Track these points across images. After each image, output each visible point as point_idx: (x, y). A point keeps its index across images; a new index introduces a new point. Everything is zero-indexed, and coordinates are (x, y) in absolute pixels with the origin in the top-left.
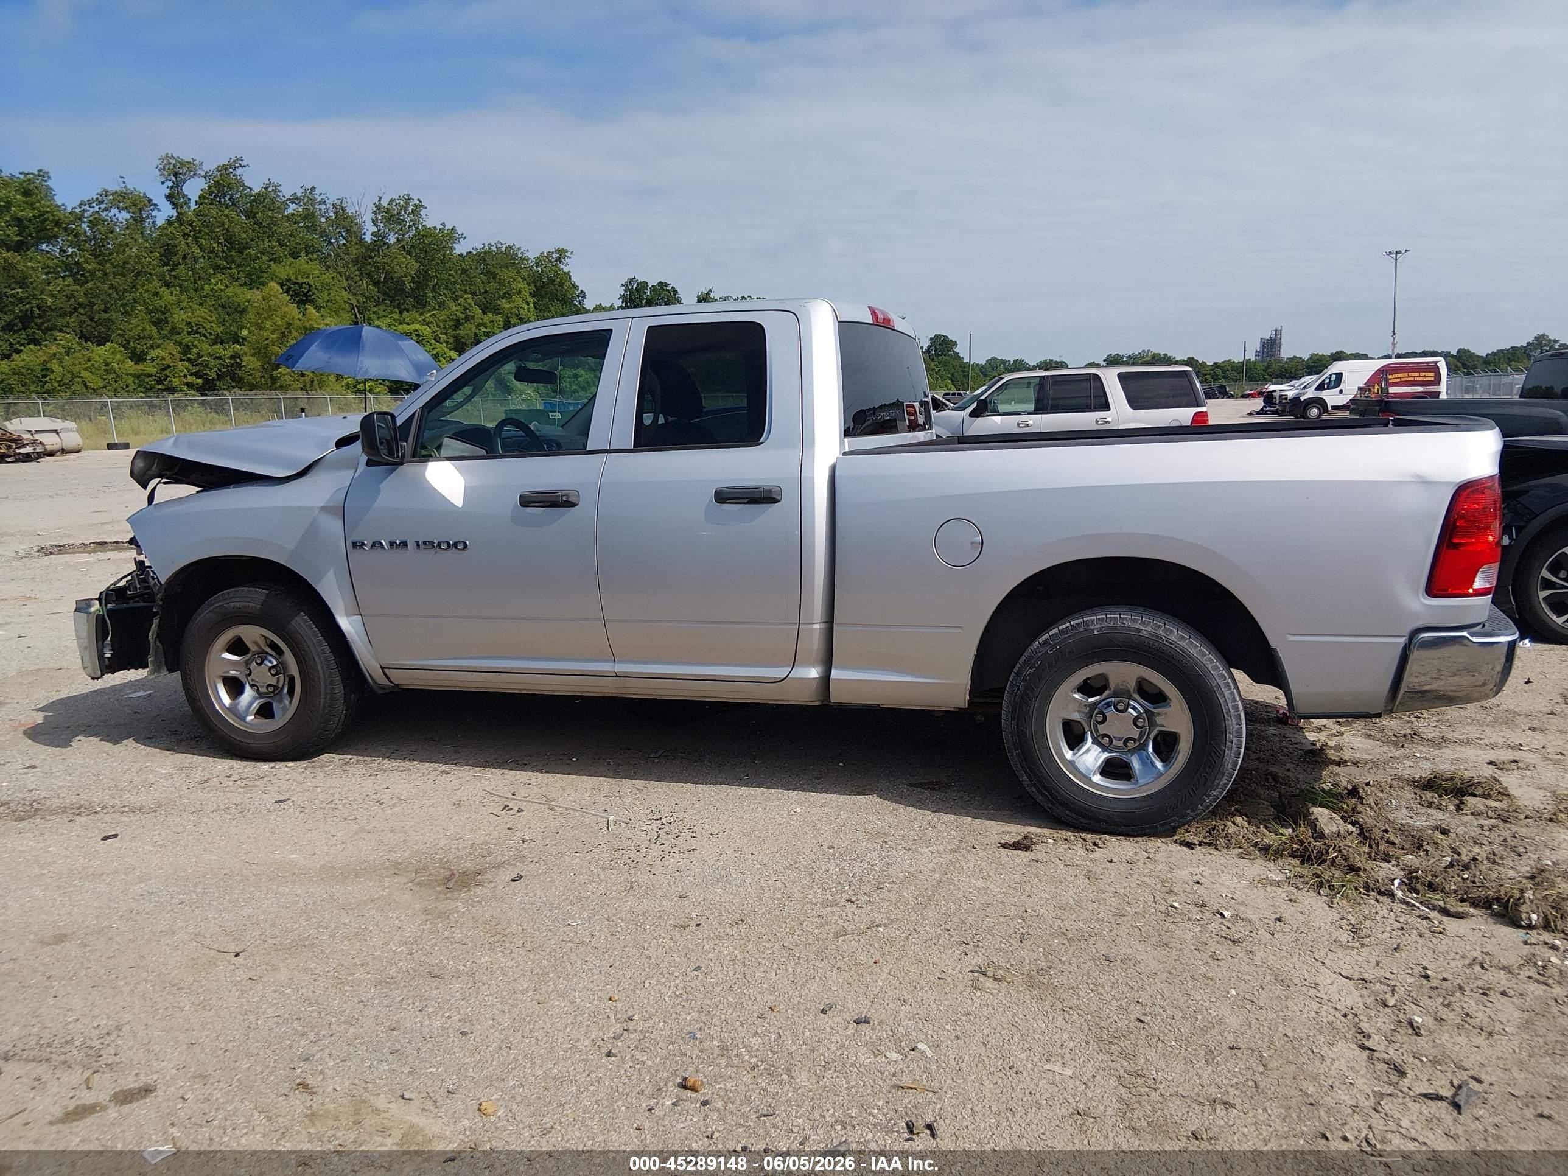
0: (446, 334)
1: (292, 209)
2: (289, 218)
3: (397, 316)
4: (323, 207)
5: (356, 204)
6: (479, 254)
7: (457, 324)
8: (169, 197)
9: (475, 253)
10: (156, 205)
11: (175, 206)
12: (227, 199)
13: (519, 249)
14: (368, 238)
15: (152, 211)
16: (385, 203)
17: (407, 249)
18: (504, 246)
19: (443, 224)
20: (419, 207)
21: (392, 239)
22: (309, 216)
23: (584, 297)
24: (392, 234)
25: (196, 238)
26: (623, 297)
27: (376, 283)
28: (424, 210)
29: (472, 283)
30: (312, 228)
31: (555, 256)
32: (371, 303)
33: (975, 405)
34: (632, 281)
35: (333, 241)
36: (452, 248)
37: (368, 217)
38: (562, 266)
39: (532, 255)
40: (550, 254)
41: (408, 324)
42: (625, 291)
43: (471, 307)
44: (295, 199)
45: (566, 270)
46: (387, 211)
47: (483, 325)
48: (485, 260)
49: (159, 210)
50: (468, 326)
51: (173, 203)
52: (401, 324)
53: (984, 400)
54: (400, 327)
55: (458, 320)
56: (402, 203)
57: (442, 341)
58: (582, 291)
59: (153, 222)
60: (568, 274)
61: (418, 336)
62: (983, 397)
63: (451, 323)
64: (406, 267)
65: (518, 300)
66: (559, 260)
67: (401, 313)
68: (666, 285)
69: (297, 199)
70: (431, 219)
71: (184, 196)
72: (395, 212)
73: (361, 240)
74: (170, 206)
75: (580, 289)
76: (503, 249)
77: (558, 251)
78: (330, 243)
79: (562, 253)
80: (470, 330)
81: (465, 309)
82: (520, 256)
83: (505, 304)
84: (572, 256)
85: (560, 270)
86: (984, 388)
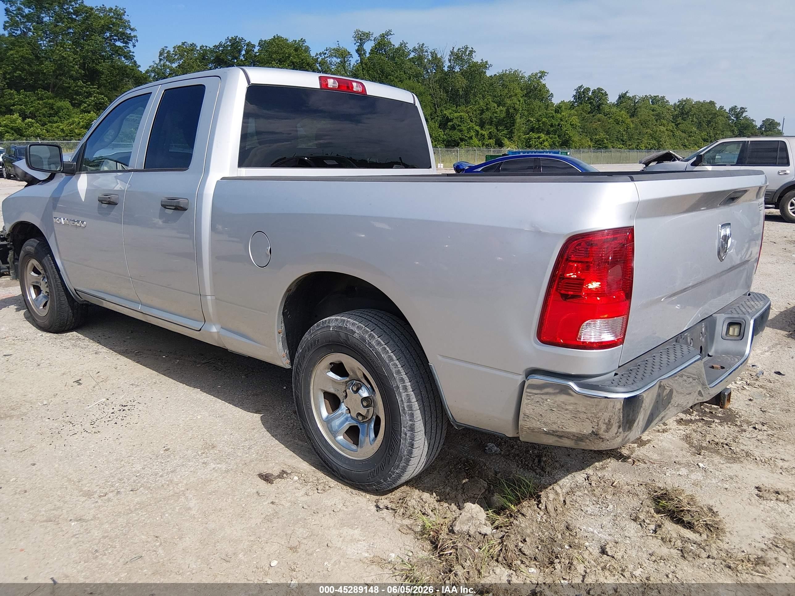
0: (476, 117)
1: (412, 55)
2: (410, 60)
3: (454, 109)
4: (426, 54)
5: (442, 52)
6: (500, 76)
7: (482, 112)
8: (357, 51)
9: (498, 75)
10: (351, 55)
11: (360, 55)
12: (383, 51)
13: (520, 71)
14: (446, 69)
15: (350, 58)
16: (455, 50)
17: (463, 73)
18: (513, 71)
19: (482, 60)
20: (472, 52)
21: (457, 69)
22: (420, 58)
23: (552, 96)
24: (457, 67)
25: (368, 71)
26: (574, 96)
27: (447, 92)
28: (474, 53)
29: (495, 91)
30: (421, 64)
31: (539, 75)
32: (443, 102)
33: (695, 158)
34: (580, 87)
35: (429, 71)
36: (485, 73)
37: (446, 58)
38: (541, 81)
39: (527, 75)
40: (536, 74)
41: (459, 113)
42: (576, 93)
43: (490, 103)
44: (414, 50)
45: (544, 82)
46: (457, 55)
47: (496, 112)
48: (502, 78)
49: (352, 57)
50: (487, 113)
51: (358, 54)
52: (456, 113)
53: (701, 155)
54: (455, 114)
55: (483, 110)
56: (463, 50)
57: (473, 121)
58: (552, 94)
59: (350, 63)
60: (544, 85)
61: (461, 118)
62: (702, 154)
63: (478, 112)
64: (462, 83)
65: (515, 99)
66: (541, 77)
67: (457, 107)
68: (602, 90)
69: (415, 50)
70: (477, 58)
71: (364, 50)
72: (460, 55)
73: (443, 70)
74: (358, 55)
75: (550, 92)
76: (512, 72)
77: (541, 72)
78: (428, 72)
79: (543, 74)
80: (488, 115)
81: (487, 105)
82: (520, 75)
83: (509, 102)
84: (548, 75)
85: (540, 82)
86: (705, 147)
